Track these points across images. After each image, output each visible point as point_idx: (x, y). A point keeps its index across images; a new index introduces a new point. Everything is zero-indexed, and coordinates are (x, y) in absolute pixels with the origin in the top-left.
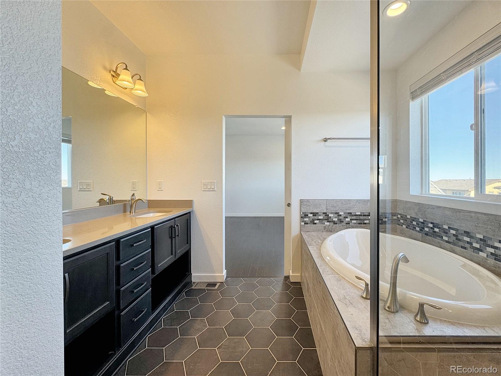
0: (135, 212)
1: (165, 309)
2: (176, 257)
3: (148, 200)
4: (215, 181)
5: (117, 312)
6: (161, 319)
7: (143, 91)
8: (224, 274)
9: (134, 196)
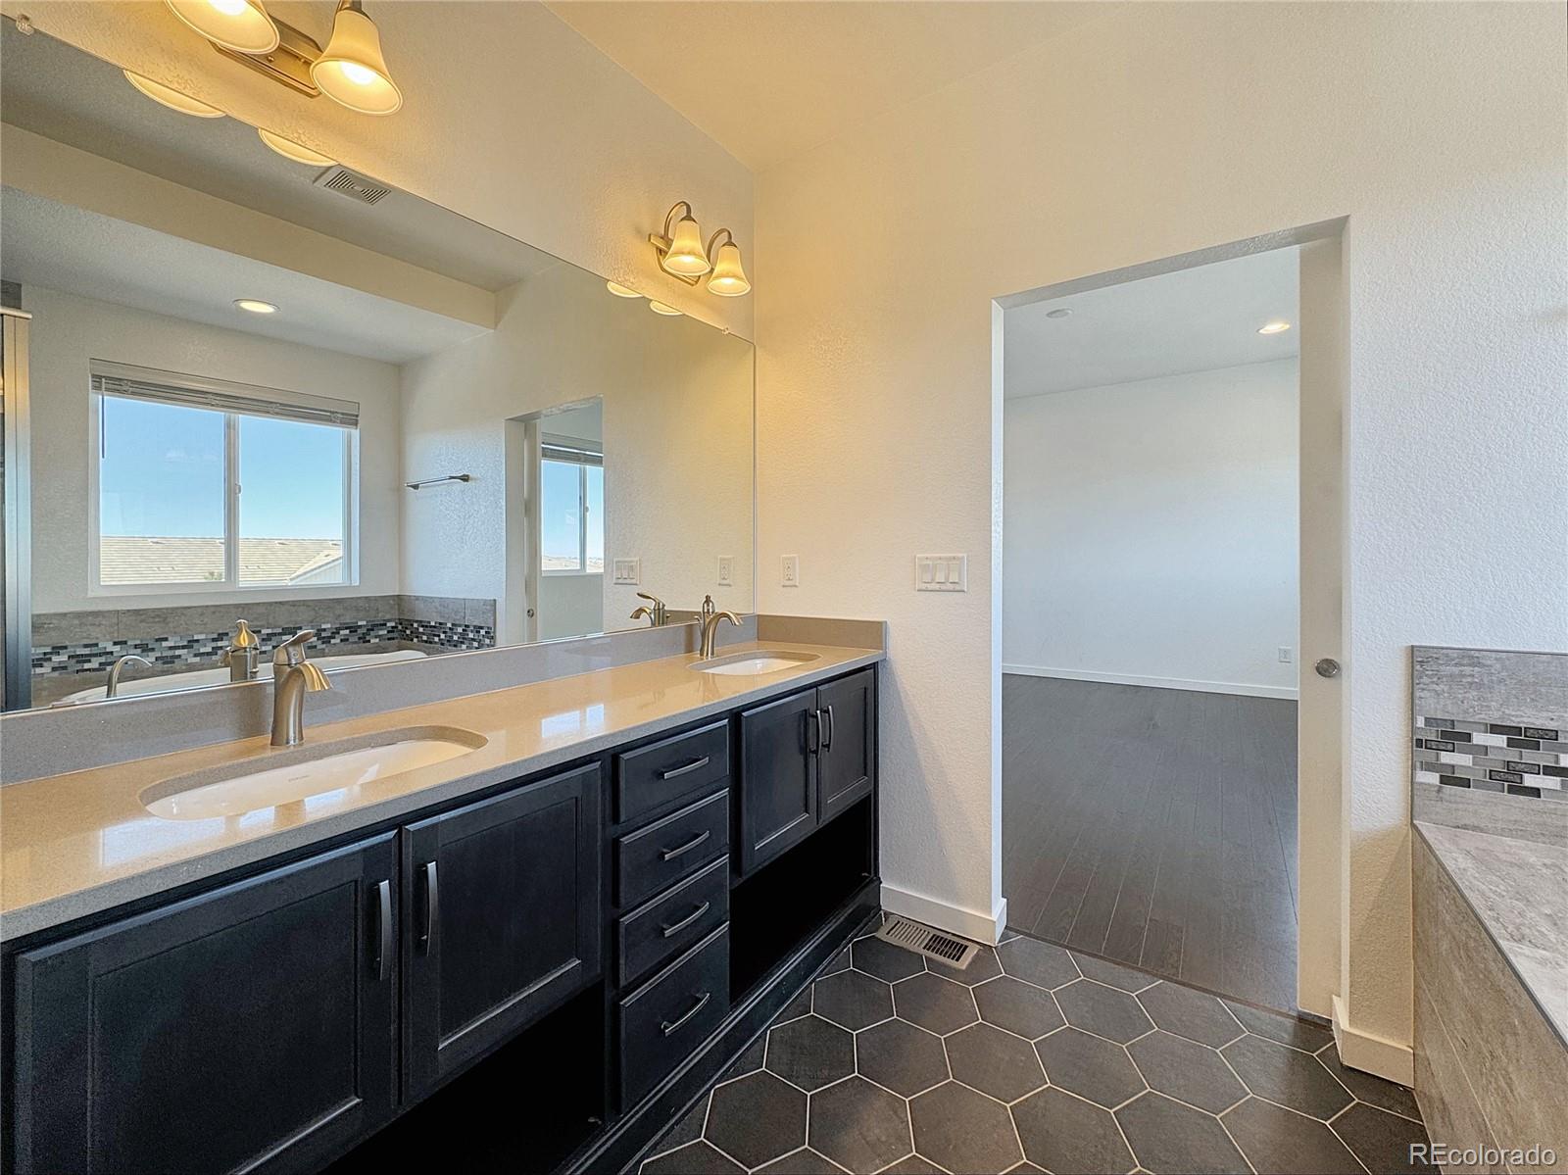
0: (713, 653)
1: (779, 996)
2: (821, 821)
3: (758, 616)
4: (960, 555)
5: (609, 994)
6: (765, 1031)
7: (734, 276)
8: (994, 918)
9: (711, 604)
